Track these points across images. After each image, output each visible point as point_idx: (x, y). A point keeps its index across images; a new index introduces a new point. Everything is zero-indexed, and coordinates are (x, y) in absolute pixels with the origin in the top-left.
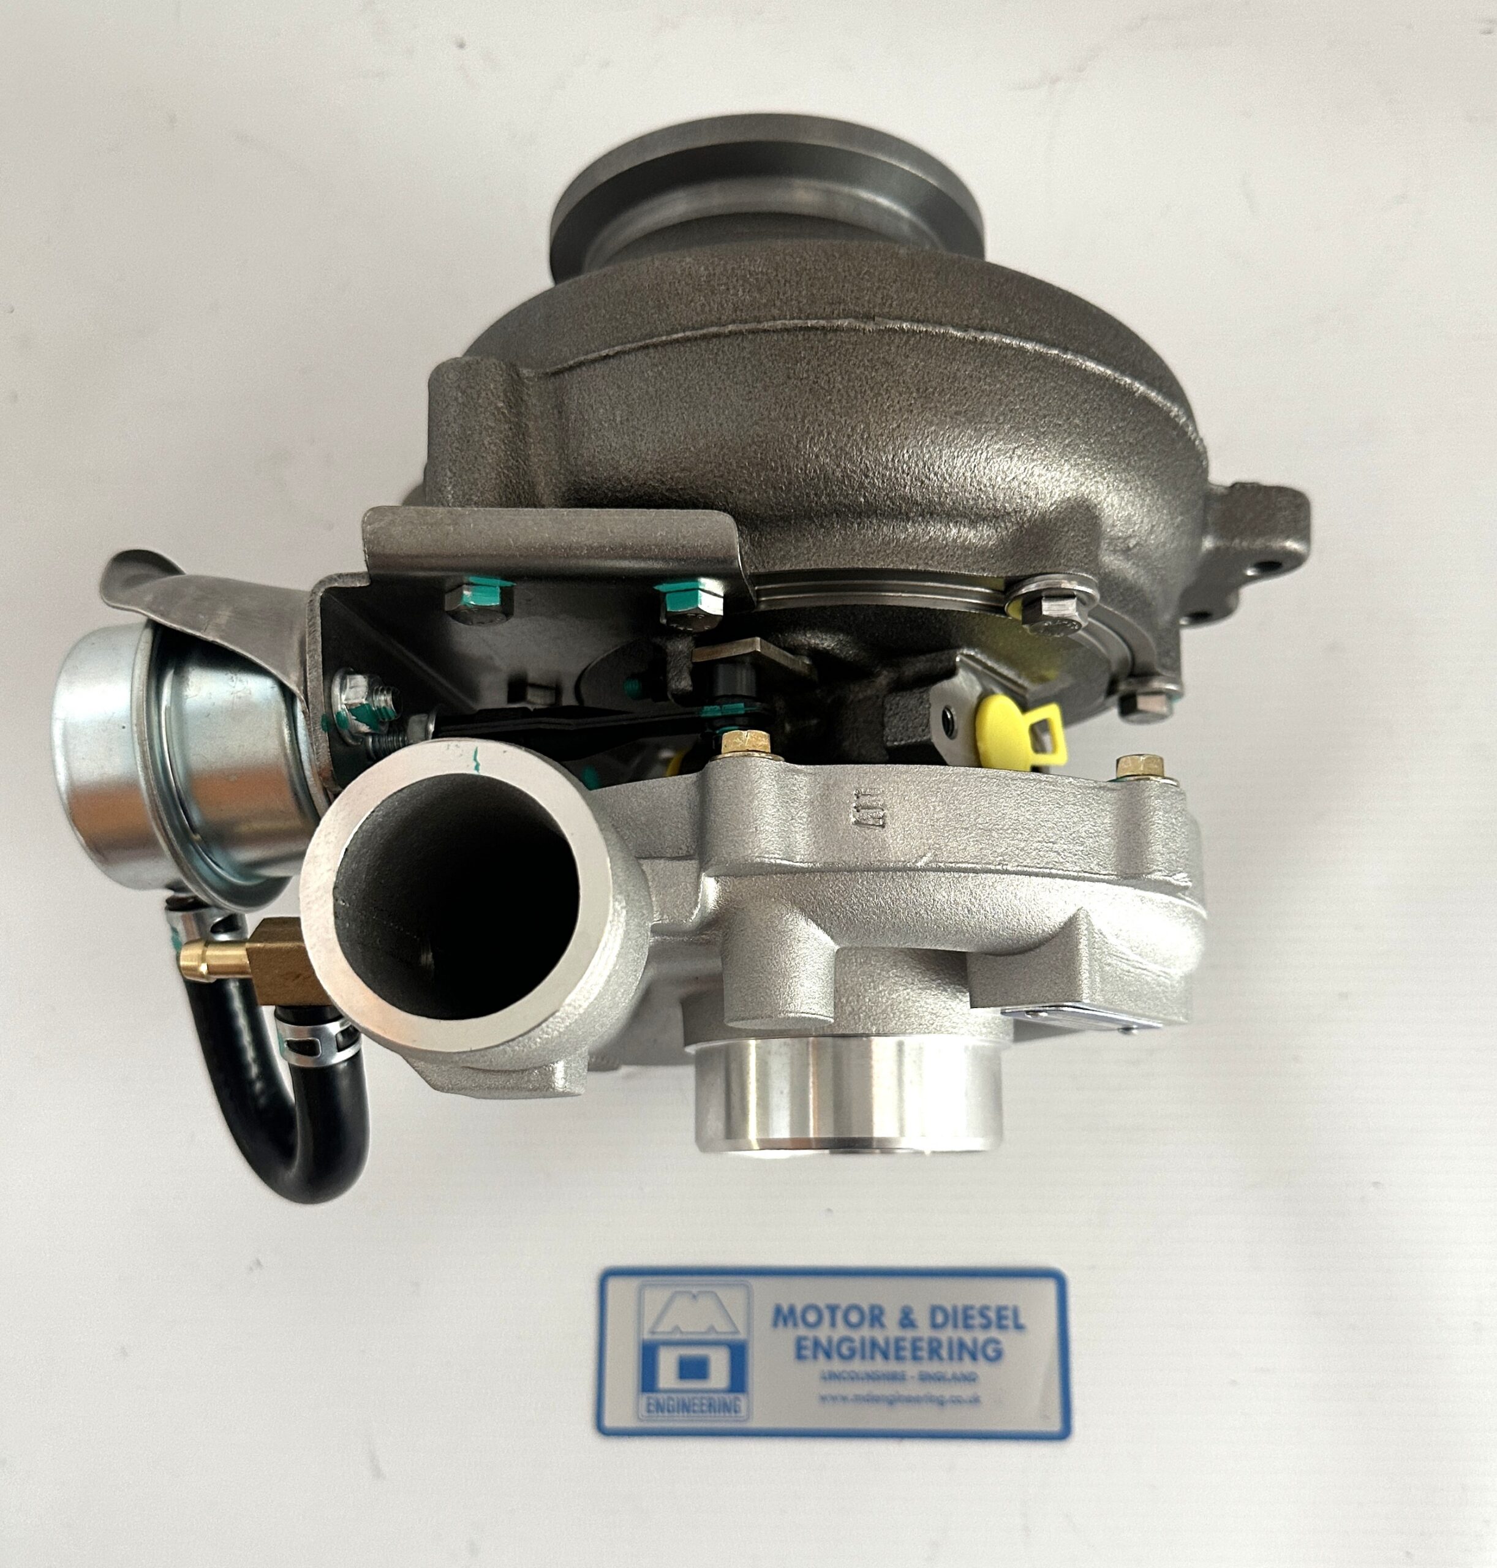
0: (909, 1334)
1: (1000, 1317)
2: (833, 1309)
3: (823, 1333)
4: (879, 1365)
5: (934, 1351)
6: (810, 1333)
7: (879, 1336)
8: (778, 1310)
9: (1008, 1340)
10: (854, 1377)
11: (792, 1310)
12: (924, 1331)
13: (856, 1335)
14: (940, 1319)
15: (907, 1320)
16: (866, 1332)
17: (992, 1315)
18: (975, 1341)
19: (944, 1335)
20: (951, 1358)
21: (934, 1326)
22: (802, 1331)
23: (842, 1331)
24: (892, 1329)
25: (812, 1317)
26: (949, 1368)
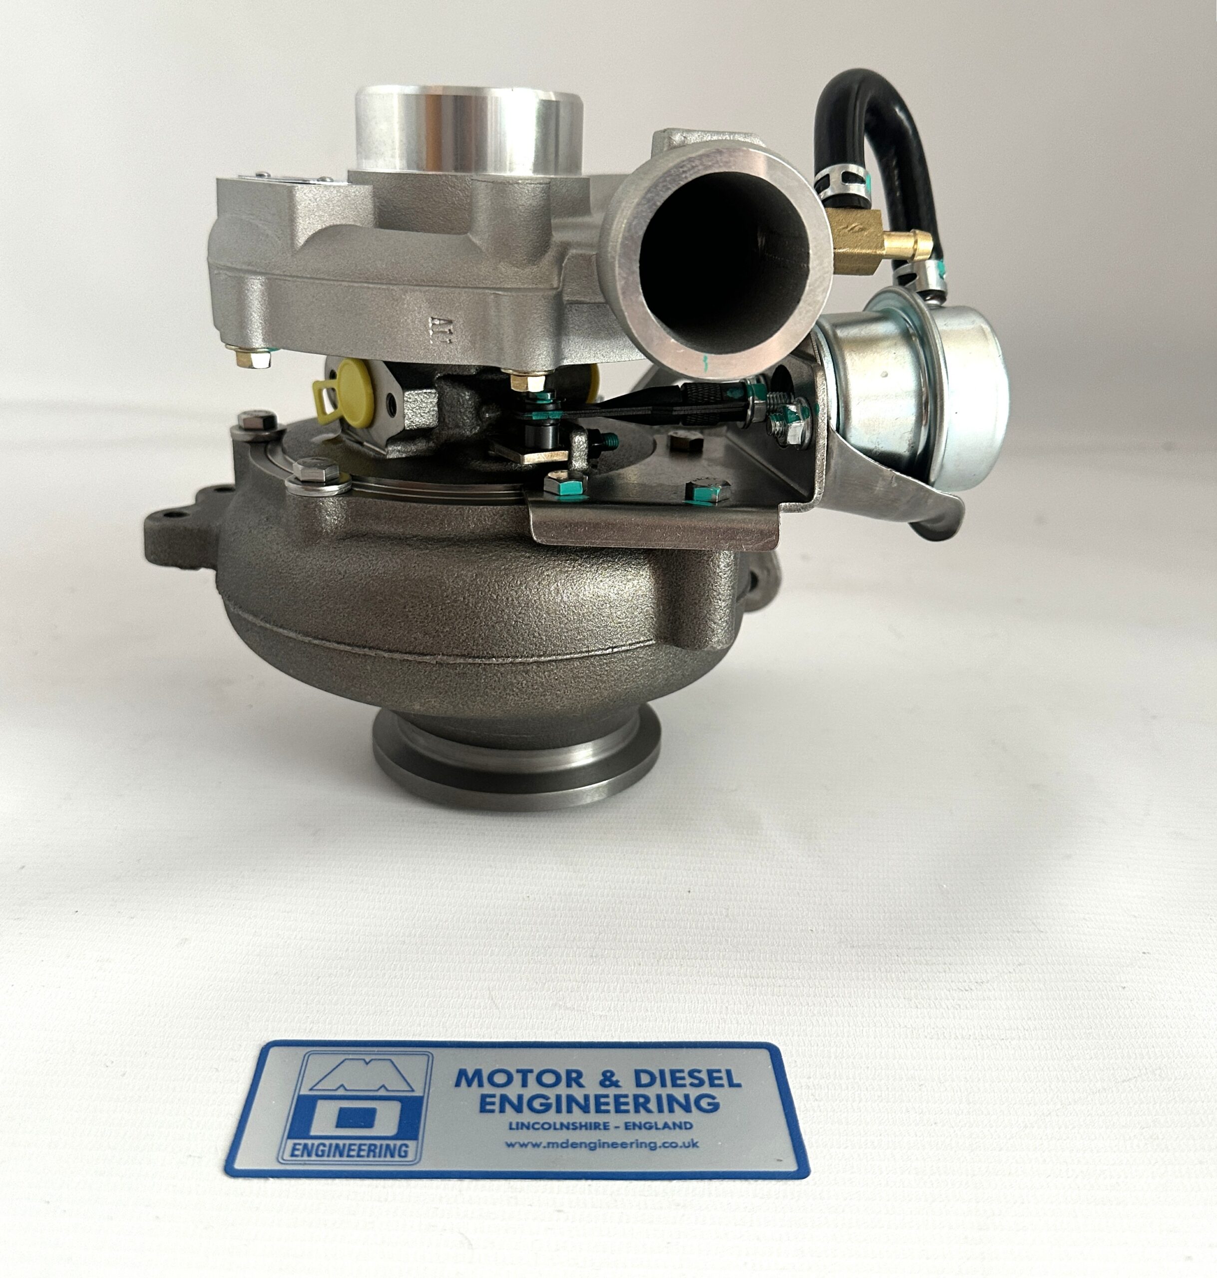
0: (612, 1091)
1: (711, 1079)
2: (525, 1073)
3: (512, 1092)
5: (641, 1104)
6: (498, 1092)
7: (577, 1093)
8: (462, 1073)
9: (722, 1095)
11: (478, 1073)
12: (628, 1088)
13: (551, 1093)
14: (645, 1079)
15: (608, 1080)
16: (562, 1090)
17: (704, 1076)
18: (687, 1097)
19: (652, 1092)
20: (661, 1110)
21: (639, 1084)
22: (488, 1089)
23: (533, 1088)
24: (592, 1087)
25: (500, 1079)
26: (659, 1119)
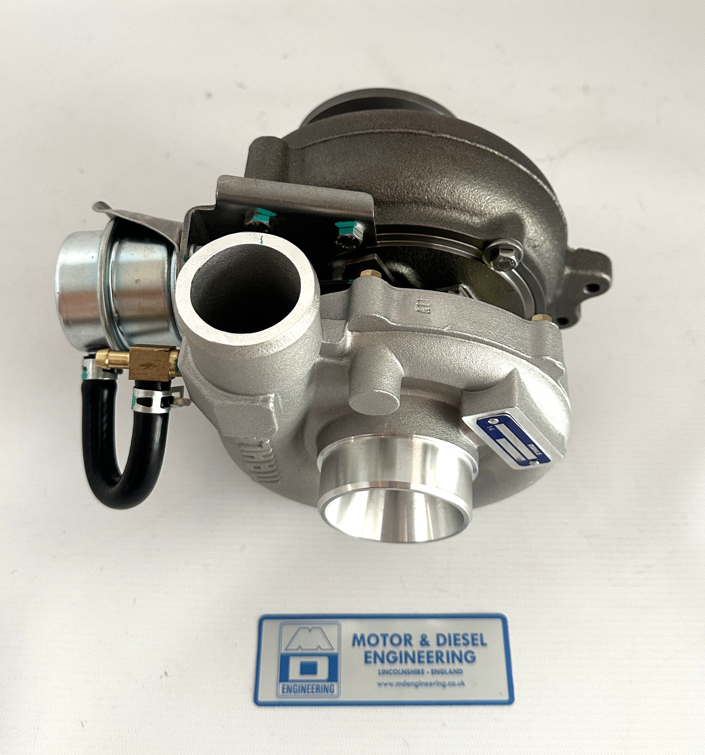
0: (426, 649)
1: (474, 639)
2: (384, 636)
3: (379, 649)
4: (410, 666)
5: (439, 658)
6: (372, 649)
7: (410, 651)
8: (355, 637)
9: (478, 651)
10: (396, 672)
11: (362, 637)
12: (433, 647)
14: (441, 641)
15: (424, 642)
16: (402, 648)
17: (469, 638)
18: (461, 652)
19: (444, 649)
22: (368, 648)
23: (389, 648)
24: (416, 647)
25: (373, 641)
26: (447, 667)
